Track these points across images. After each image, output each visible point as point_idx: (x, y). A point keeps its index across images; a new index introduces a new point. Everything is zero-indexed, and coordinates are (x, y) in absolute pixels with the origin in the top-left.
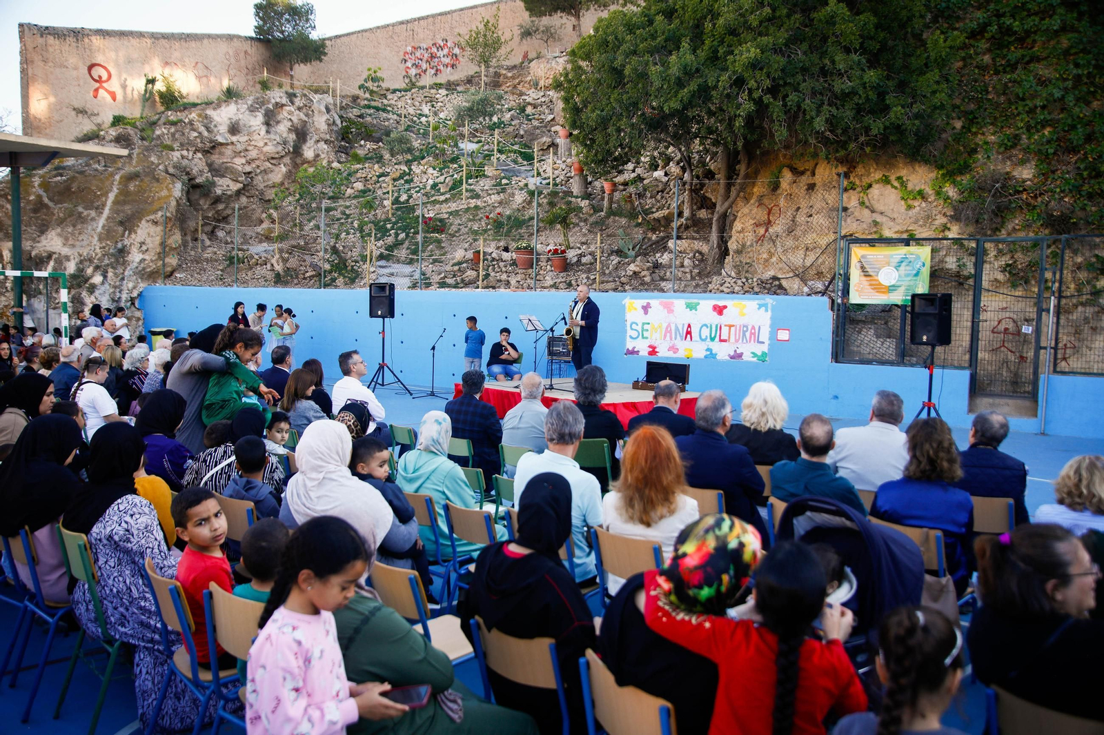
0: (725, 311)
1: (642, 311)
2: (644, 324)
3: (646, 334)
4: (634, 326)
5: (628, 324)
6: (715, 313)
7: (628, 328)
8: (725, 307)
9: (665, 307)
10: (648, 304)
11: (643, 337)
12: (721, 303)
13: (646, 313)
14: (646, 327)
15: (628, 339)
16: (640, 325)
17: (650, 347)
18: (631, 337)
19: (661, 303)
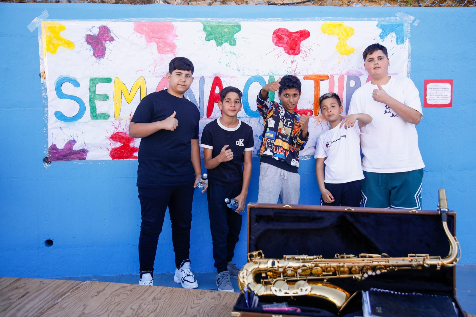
0: (304, 44)
1: (88, 50)
2: (94, 82)
3: (101, 107)
4: (68, 88)
5: (50, 83)
6: (280, 50)
7: (51, 93)
8: (304, 34)
9: (150, 39)
10: (104, 30)
11: (95, 115)
12: (294, 26)
13: (100, 53)
14: (101, 89)
15: (52, 121)
16: (85, 84)
17: (115, 137)
18: (60, 116)
19: (139, 29)
